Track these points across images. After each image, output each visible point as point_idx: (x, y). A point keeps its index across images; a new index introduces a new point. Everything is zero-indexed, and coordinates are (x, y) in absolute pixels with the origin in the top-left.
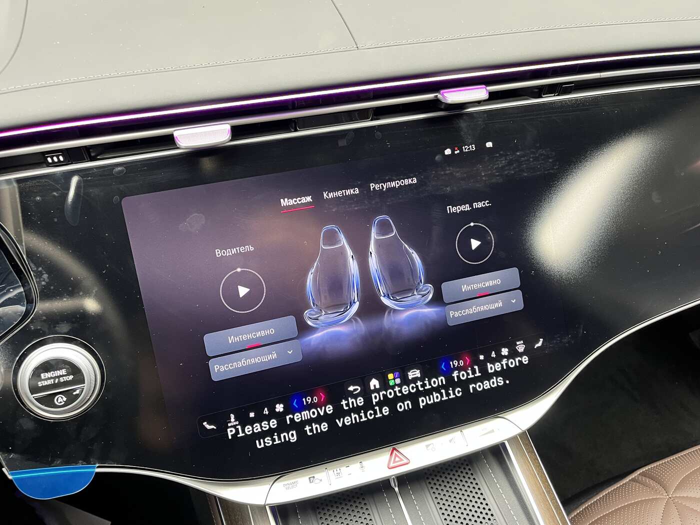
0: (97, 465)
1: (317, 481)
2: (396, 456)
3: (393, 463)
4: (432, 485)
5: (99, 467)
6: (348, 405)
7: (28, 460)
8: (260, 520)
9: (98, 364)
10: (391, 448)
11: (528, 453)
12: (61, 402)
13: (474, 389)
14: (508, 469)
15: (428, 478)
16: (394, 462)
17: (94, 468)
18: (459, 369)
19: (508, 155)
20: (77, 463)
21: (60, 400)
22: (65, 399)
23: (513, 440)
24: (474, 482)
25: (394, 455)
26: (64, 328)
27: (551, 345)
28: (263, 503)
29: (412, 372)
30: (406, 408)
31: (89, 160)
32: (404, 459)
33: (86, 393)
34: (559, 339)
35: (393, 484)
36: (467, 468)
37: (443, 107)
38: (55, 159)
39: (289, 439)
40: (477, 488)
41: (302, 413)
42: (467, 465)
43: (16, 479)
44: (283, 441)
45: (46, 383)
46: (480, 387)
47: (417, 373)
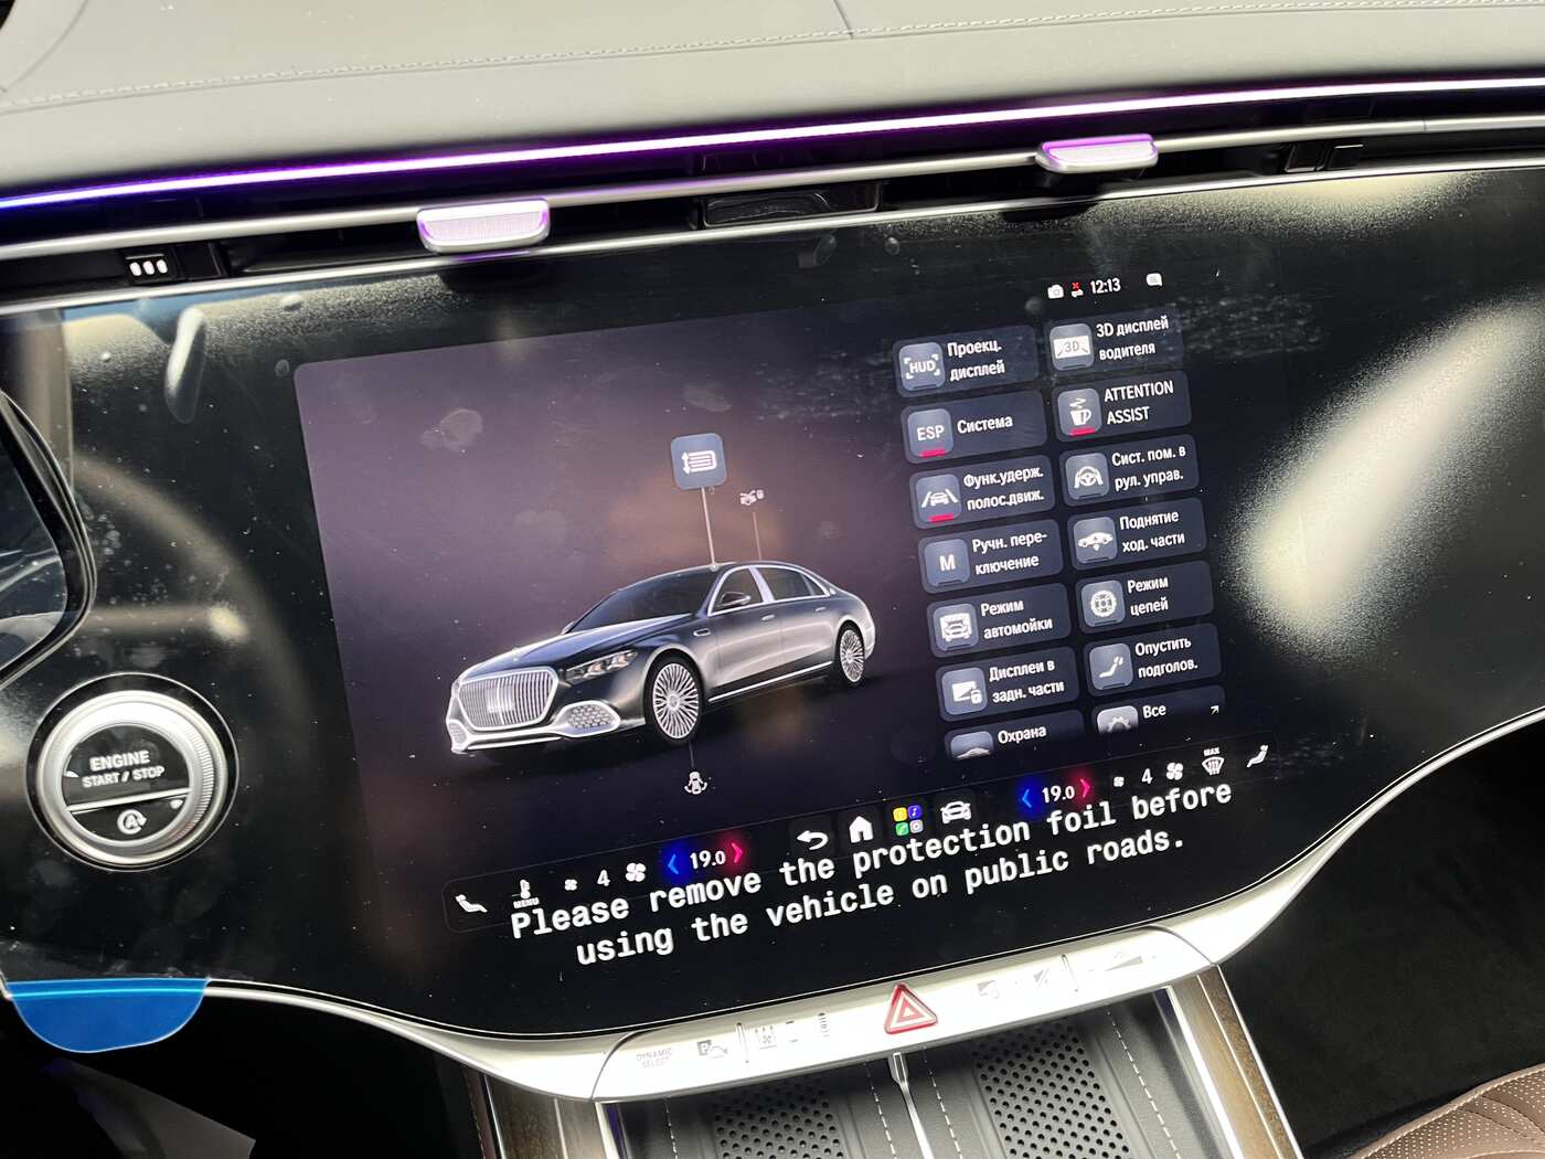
0: (210, 980)
2: (906, 1003)
3: (899, 1021)
4: (990, 1082)
5: (211, 985)
6: (795, 875)
7: (50, 957)
8: (578, 1129)
9: (224, 746)
10: (894, 985)
11: (1223, 1020)
12: (132, 828)
13: (1098, 855)
14: (1173, 1053)
15: (980, 1066)
16: (901, 1019)
17: (200, 985)
18: (1065, 806)
19: (1197, 305)
20: (162, 973)
21: (132, 821)
22: (143, 821)
23: (1186, 985)
24: (1092, 1083)
25: (900, 1003)
26: (151, 656)
27: (1287, 763)
28: (583, 1093)
29: (951, 807)
30: (934, 892)
31: (225, 273)
32: (924, 1014)
33: (189, 811)
34: (1306, 748)
35: (896, 1075)
36: (1075, 1047)
37: (1047, 184)
38: (149, 268)
39: (656, 948)
40: (1096, 1097)
41: (689, 888)
42: (1075, 1041)
43: (22, 1001)
44: (640, 950)
45: (100, 781)
46: (1112, 851)
47: (964, 811)
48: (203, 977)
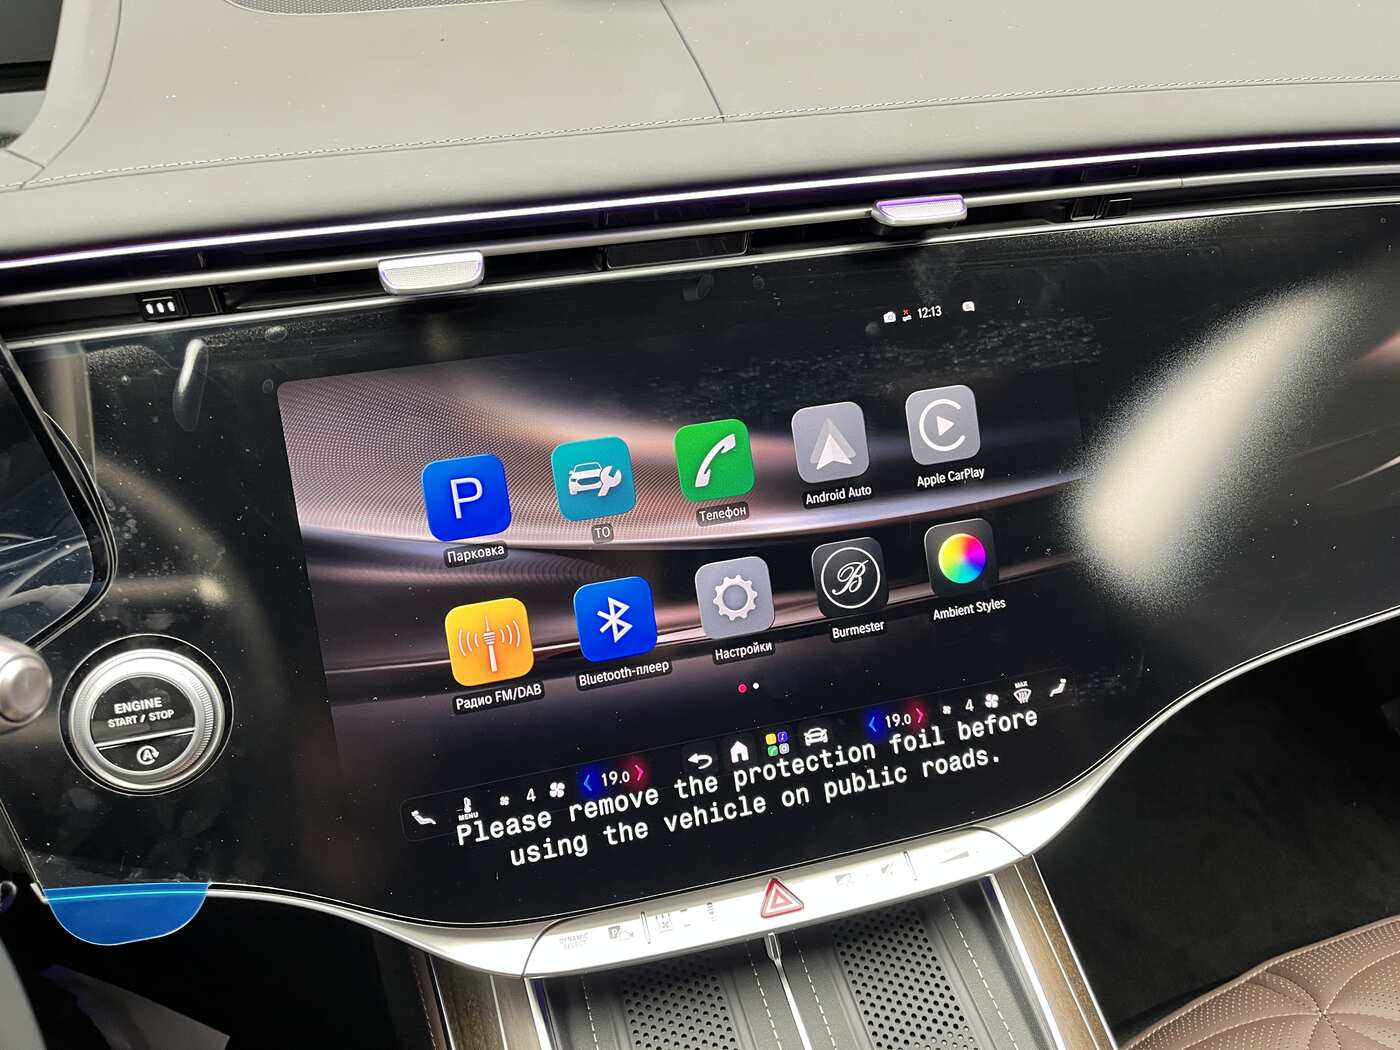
0: (211, 883)
1: (624, 936)
2: (778, 893)
3: (772, 907)
4: (848, 958)
5: (212, 887)
6: (687, 790)
7: (80, 868)
8: (511, 1002)
9: (220, 693)
10: (768, 878)
11: (1036, 903)
12: (148, 760)
13: (931, 770)
14: (996, 930)
15: (839, 945)
17: (203, 888)
18: (904, 730)
19: (1004, 326)
20: (171, 877)
22: (157, 754)
23: (1004, 873)
25: (774, 891)
26: (162, 620)
27: (1081, 693)
28: (518, 971)
29: (812, 733)
30: (799, 802)
31: (221, 311)
32: (793, 901)
33: (196, 741)
34: (1097, 681)
35: (771, 954)
36: (917, 927)
37: (881, 233)
38: (160, 308)
39: (574, 851)
40: (934, 967)
41: (600, 802)
42: (917, 923)
43: (57, 905)
44: (561, 853)
45: (121, 722)
46: (941, 766)
47: (822, 735)
48: (206, 881)
